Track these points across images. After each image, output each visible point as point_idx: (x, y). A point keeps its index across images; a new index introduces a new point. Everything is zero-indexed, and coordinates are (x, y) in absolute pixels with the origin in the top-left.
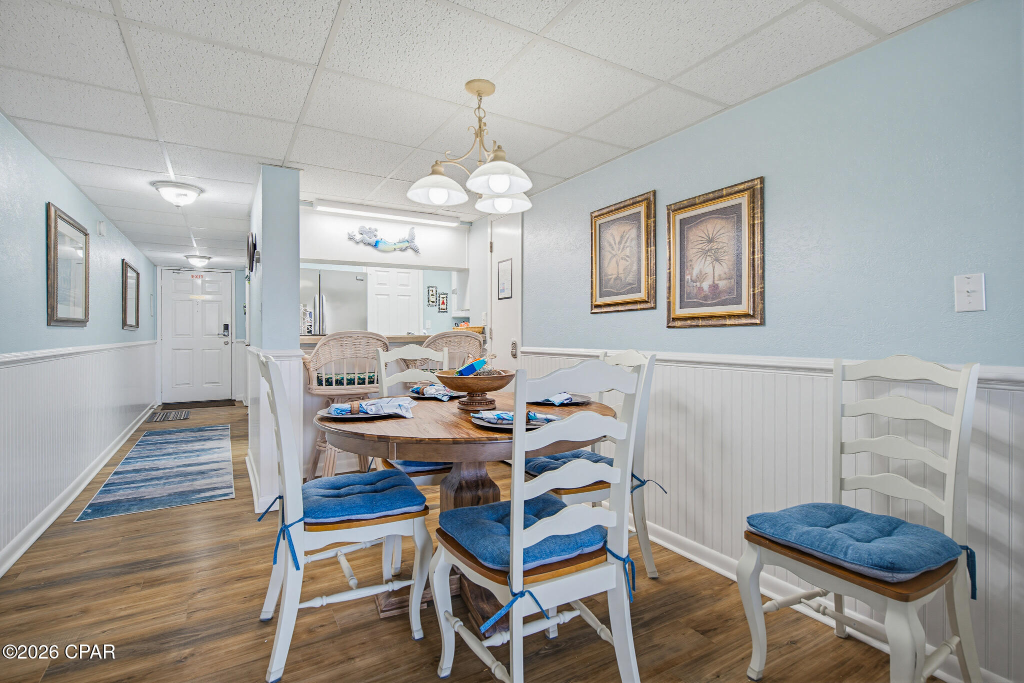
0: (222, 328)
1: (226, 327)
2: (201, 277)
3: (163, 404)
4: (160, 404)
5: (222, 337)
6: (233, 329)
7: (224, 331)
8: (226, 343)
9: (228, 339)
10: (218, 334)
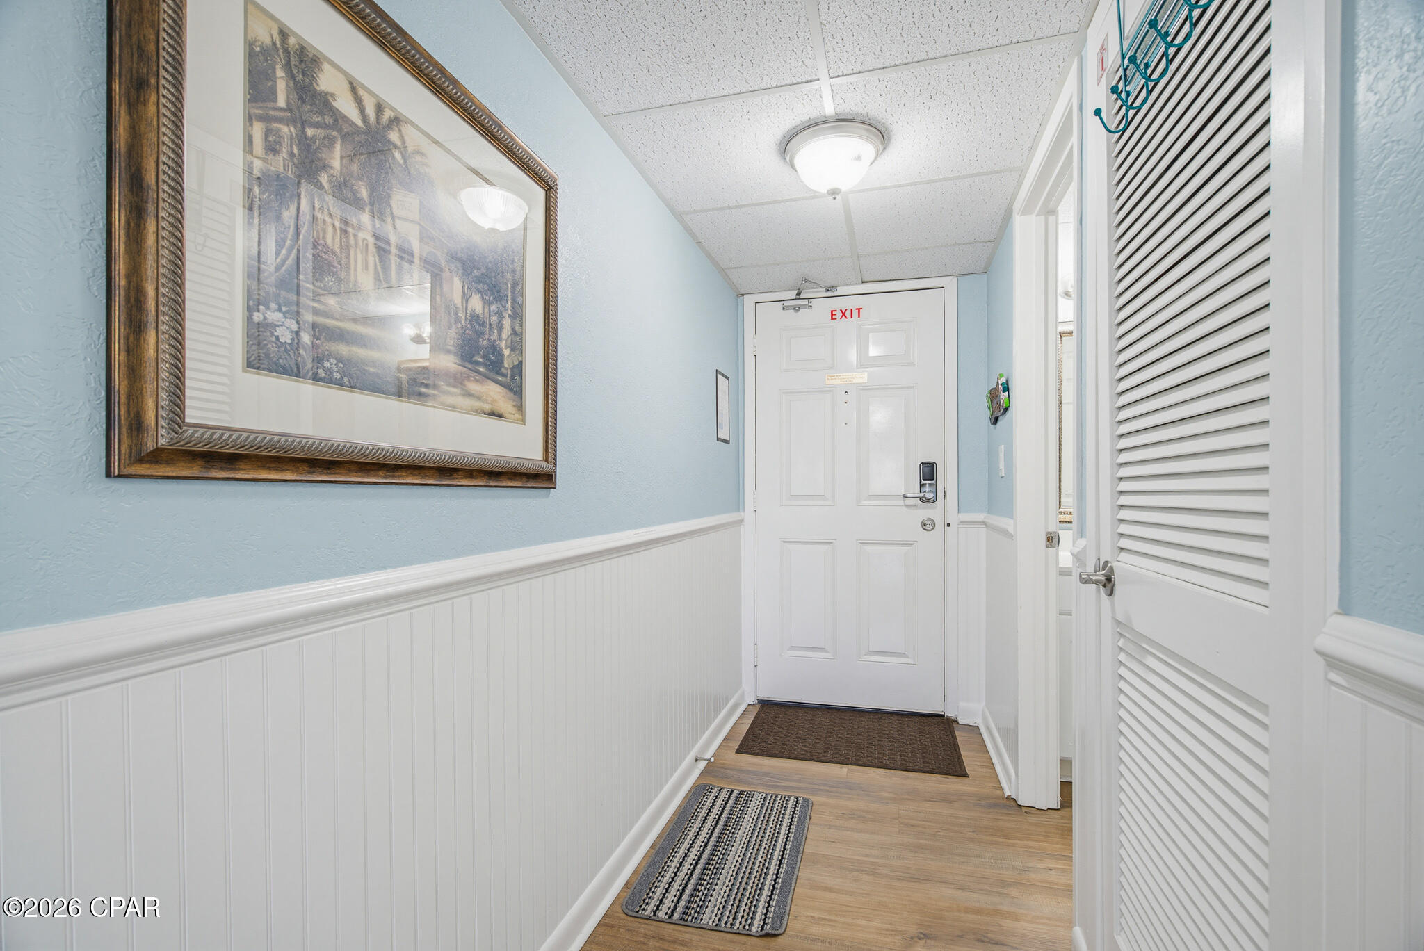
0: (916, 474)
1: (929, 472)
2: (855, 313)
3: (760, 701)
4: (751, 699)
5: (915, 506)
6: (948, 477)
7: (922, 486)
8: (927, 526)
9: (934, 512)
10: (905, 496)
